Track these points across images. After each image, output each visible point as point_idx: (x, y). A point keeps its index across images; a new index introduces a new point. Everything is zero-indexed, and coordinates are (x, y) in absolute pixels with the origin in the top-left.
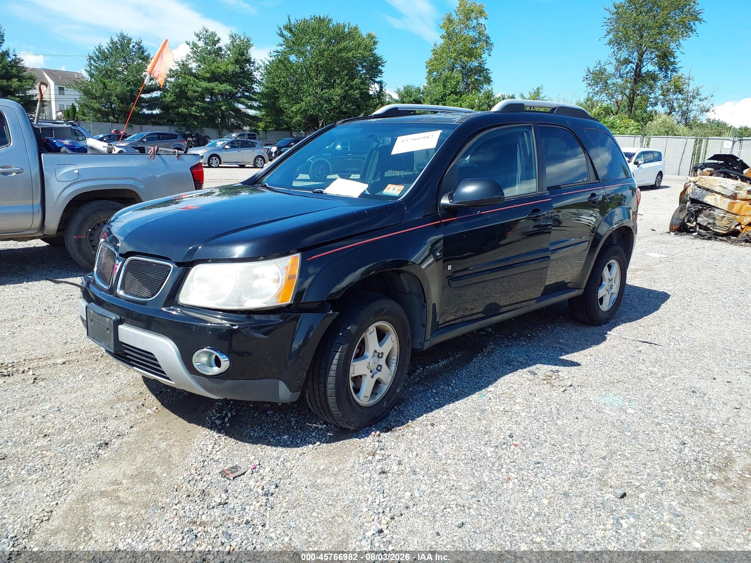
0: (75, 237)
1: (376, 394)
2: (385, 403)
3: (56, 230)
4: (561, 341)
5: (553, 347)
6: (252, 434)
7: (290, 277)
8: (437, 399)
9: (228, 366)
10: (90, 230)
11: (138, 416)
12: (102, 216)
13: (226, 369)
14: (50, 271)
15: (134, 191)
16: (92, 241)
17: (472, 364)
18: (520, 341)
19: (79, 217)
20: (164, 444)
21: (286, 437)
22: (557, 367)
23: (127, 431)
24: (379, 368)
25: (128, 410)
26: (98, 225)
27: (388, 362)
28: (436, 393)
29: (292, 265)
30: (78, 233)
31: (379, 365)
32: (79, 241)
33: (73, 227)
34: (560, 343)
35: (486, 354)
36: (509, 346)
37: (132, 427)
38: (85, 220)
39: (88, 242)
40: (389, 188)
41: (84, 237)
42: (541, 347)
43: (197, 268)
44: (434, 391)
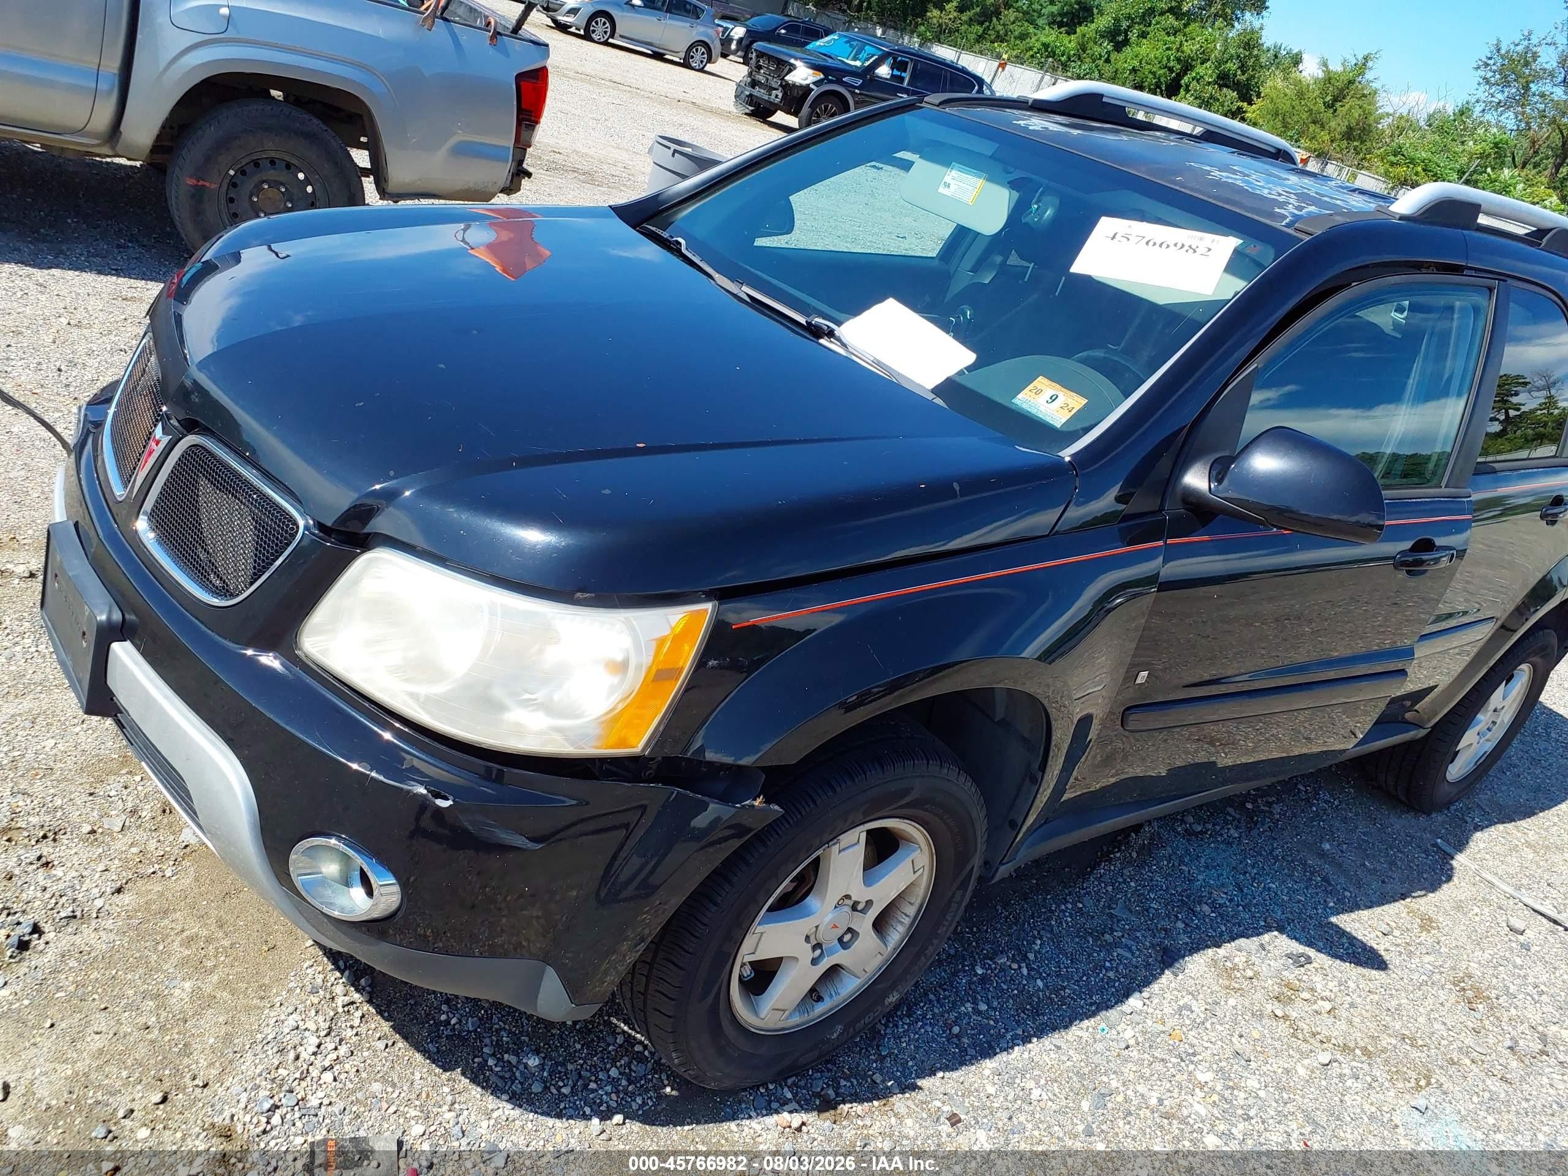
0: (191, 182)
1: (820, 999)
2: (839, 1028)
3: (148, 150)
4: (1327, 846)
5: (1304, 864)
6: (443, 1017)
7: (660, 675)
8: (983, 1007)
9: (395, 906)
10: (232, 172)
11: (152, 845)
12: (269, 145)
13: (387, 913)
14: (118, 246)
15: (363, 102)
16: (232, 200)
17: (1092, 884)
18: (1226, 822)
19: (209, 134)
20: (188, 985)
21: (533, 1062)
22: (1311, 952)
23: (99, 903)
24: (847, 938)
25: (133, 812)
26: (256, 164)
27: (880, 925)
28: (984, 979)
29: (678, 639)
30: (200, 172)
31: (850, 930)
32: (198, 194)
33: (193, 153)
34: (1322, 855)
35: (1134, 855)
36: (1196, 834)
37: (119, 891)
38: (223, 145)
39: (223, 202)
40: (1039, 392)
41: (214, 186)
42: (1276, 858)
43: (376, 559)
44: (980, 971)
